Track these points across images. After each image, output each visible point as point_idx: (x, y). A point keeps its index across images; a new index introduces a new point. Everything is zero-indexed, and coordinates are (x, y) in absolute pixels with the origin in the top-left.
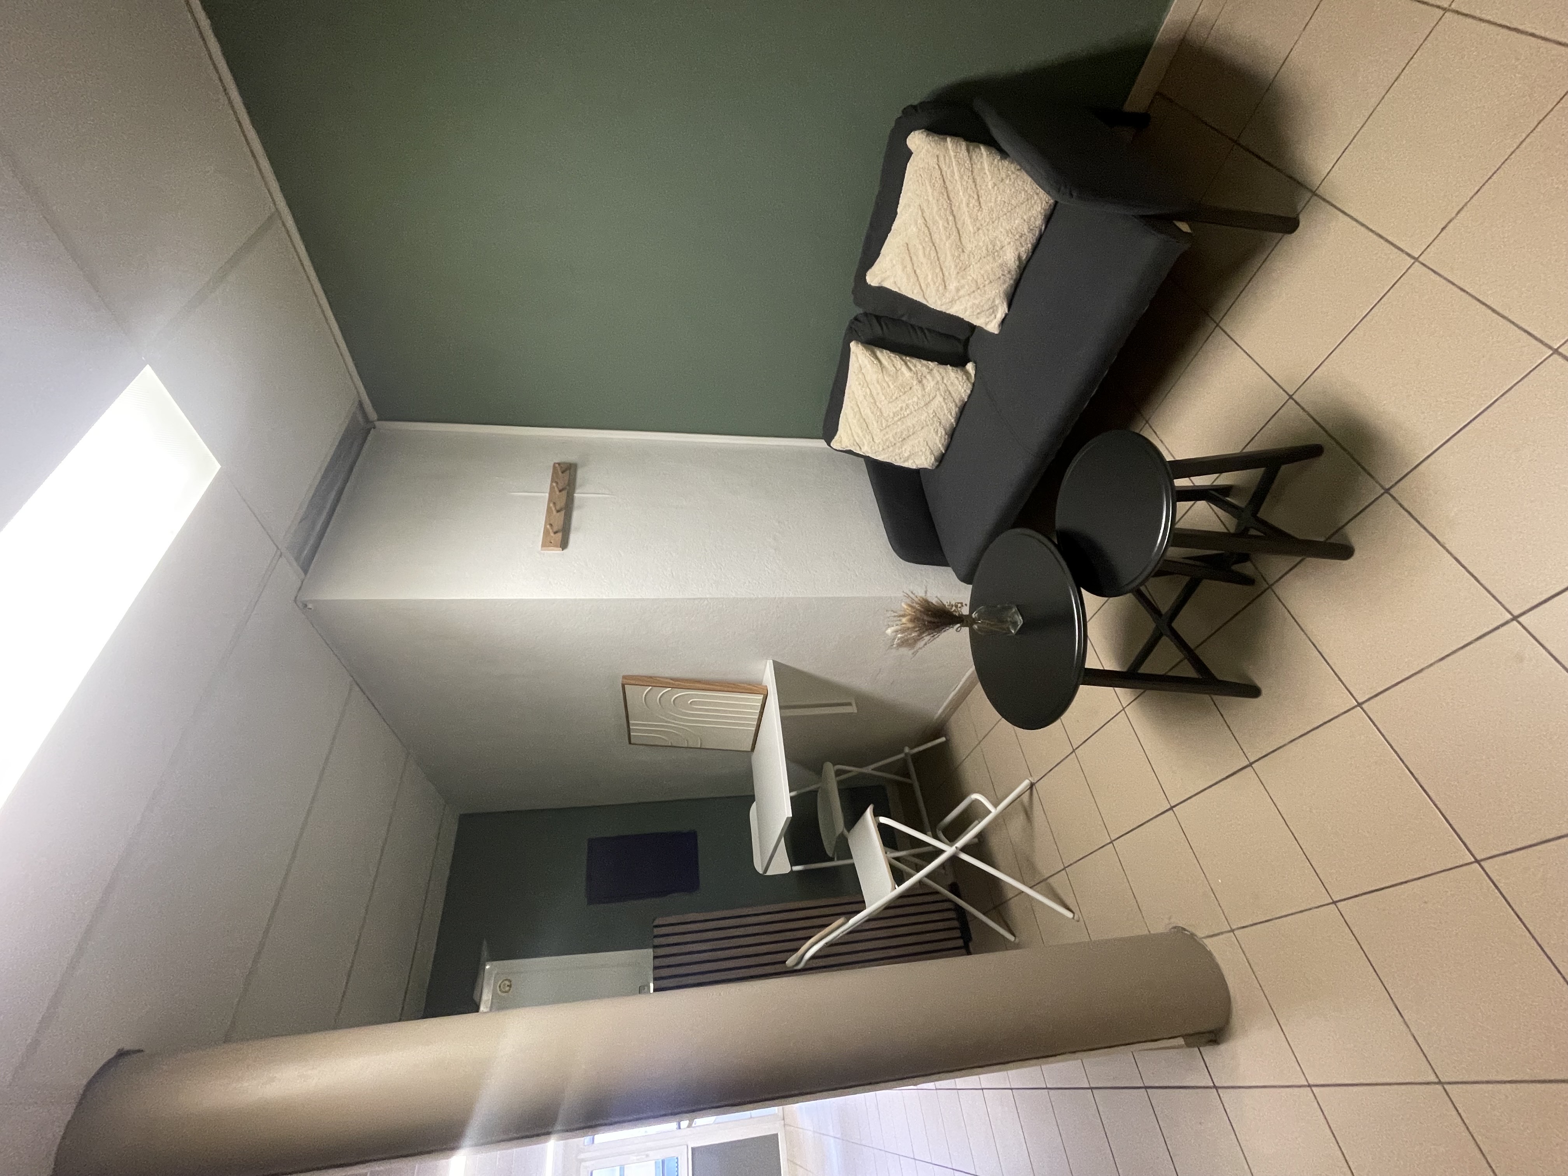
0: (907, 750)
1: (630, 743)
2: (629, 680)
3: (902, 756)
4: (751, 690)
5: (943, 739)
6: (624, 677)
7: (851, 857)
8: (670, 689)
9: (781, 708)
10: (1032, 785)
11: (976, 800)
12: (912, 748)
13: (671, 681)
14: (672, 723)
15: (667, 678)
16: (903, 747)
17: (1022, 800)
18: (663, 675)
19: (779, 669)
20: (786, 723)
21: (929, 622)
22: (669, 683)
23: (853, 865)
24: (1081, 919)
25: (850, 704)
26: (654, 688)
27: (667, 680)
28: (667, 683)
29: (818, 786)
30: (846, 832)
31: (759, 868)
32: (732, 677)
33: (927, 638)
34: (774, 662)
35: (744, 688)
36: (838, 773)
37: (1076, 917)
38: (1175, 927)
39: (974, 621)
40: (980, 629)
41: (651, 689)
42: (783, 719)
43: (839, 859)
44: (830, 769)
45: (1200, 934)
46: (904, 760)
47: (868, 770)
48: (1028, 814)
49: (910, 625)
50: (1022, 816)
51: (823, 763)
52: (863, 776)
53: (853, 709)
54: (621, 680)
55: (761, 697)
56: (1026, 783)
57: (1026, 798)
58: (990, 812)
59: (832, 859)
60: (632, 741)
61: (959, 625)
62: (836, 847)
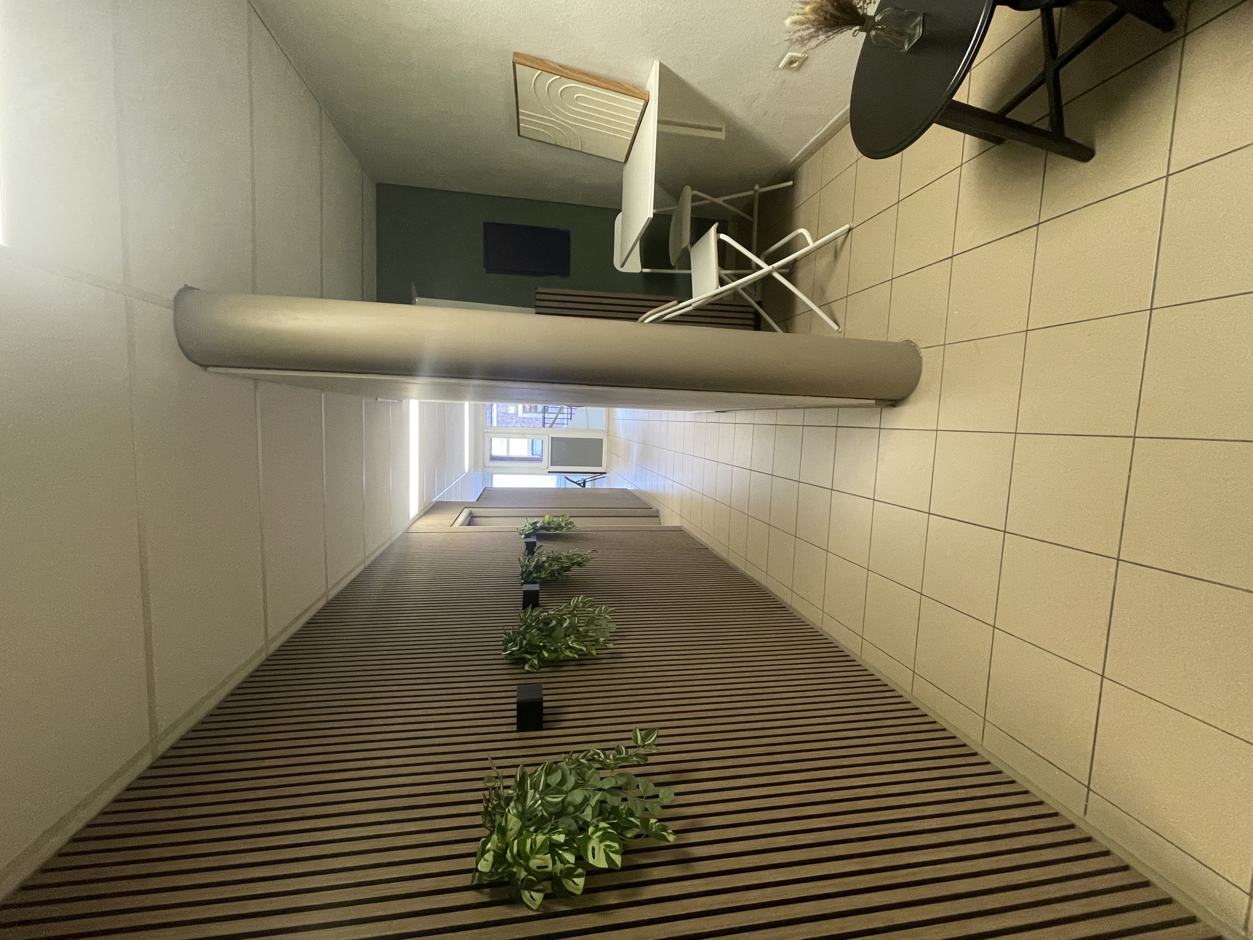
0: (757, 187)
1: (519, 135)
2: (519, 59)
3: (751, 192)
4: (634, 93)
5: (791, 183)
6: (516, 54)
7: (690, 269)
8: (558, 77)
9: (659, 122)
10: (850, 230)
11: (802, 234)
12: (761, 187)
13: (560, 68)
14: (557, 119)
15: (556, 64)
16: (754, 185)
17: (837, 243)
18: (551, 59)
19: (665, 74)
20: (661, 137)
21: (832, 16)
22: (558, 70)
23: (690, 275)
24: (843, 332)
25: (720, 130)
26: (543, 72)
27: (556, 66)
28: (555, 69)
29: (675, 207)
30: (689, 246)
31: (617, 264)
32: (617, 75)
33: (822, 37)
34: (661, 65)
35: (629, 90)
36: (695, 198)
37: (840, 330)
38: (907, 341)
39: (873, 27)
40: (876, 36)
41: (539, 74)
42: (659, 134)
43: (678, 269)
44: (688, 192)
45: (921, 345)
46: (751, 198)
47: (719, 201)
48: (836, 255)
49: (812, 17)
50: (832, 254)
51: (684, 186)
52: (713, 204)
53: (721, 136)
54: (512, 57)
55: (641, 103)
56: (847, 227)
57: (840, 241)
58: (808, 245)
59: (673, 268)
60: (521, 134)
61: (858, 28)
62: (679, 258)
